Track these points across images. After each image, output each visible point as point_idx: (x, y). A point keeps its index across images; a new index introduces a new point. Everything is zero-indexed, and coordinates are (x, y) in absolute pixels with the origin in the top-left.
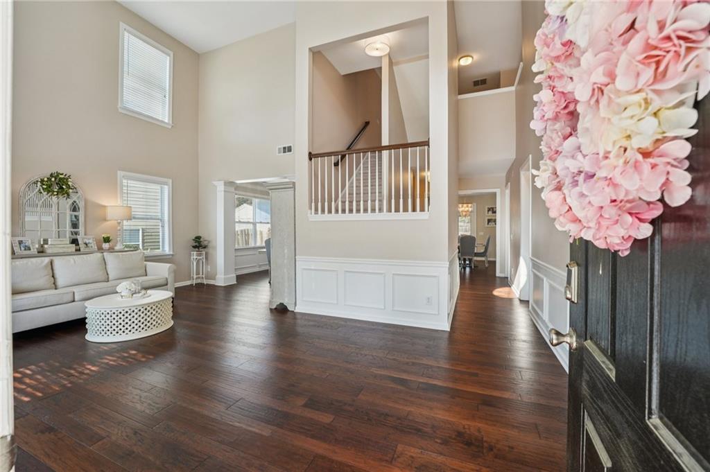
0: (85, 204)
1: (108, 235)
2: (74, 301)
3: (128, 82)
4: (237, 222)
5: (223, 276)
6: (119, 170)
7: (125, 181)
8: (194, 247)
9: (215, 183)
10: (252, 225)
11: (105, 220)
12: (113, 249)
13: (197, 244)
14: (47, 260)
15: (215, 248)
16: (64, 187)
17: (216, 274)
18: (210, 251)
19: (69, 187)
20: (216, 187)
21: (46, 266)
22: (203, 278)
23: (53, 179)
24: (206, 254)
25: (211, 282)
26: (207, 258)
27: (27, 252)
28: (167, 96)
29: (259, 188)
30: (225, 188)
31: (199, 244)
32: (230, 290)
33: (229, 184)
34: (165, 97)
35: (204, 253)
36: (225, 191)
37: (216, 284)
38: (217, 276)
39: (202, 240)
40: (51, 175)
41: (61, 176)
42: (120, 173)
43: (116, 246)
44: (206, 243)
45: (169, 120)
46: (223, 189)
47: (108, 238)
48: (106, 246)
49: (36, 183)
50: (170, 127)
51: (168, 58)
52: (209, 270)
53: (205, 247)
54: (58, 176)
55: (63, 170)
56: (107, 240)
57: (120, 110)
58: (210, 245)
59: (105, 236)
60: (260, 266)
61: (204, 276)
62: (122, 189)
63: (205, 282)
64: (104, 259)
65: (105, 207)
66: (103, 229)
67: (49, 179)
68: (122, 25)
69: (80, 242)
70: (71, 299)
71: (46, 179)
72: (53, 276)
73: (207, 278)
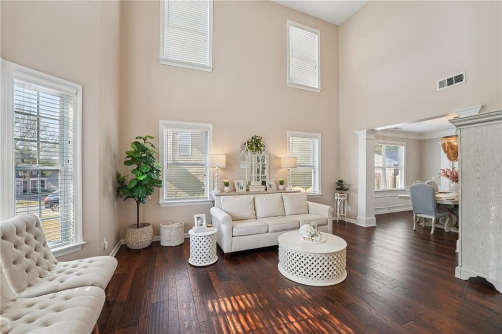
0: (269, 156)
1: (283, 179)
2: (268, 232)
3: (293, 63)
4: (377, 167)
5: (365, 218)
6: (288, 130)
7: (291, 138)
8: (338, 189)
9: (357, 132)
10: (381, 170)
11: (280, 168)
12: (285, 189)
13: (340, 187)
14: (251, 197)
15: (356, 191)
16: (259, 145)
17: (357, 215)
18: (351, 193)
19: (261, 146)
20: (358, 136)
21: (251, 202)
22: (344, 216)
23: (253, 141)
24: (348, 195)
25: (352, 221)
26: (348, 199)
27: (241, 190)
28: (317, 67)
29: (388, 134)
30: (367, 136)
31: (341, 187)
32: (370, 231)
33: (371, 131)
34: (316, 68)
35: (346, 195)
36: (367, 139)
37: (357, 224)
38: (358, 217)
39: (343, 184)
40: (253, 138)
41: (258, 138)
42: (289, 132)
43: (286, 187)
44: (346, 186)
45: (318, 86)
46: (365, 138)
47: (283, 181)
48: (281, 187)
49: (245, 144)
50: (319, 91)
51: (317, 36)
52: (350, 210)
53: (346, 190)
54: (256, 138)
55: (258, 134)
56: (282, 183)
57: (288, 85)
58: (351, 188)
59: (281, 179)
60: (389, 208)
61: (345, 215)
62: (289, 145)
63: (346, 220)
64: (282, 198)
65: (280, 158)
66: (280, 174)
67: (252, 141)
68: (288, 21)
69: (267, 184)
70: (266, 230)
71: (250, 141)
72: (255, 209)
73: (348, 217)
